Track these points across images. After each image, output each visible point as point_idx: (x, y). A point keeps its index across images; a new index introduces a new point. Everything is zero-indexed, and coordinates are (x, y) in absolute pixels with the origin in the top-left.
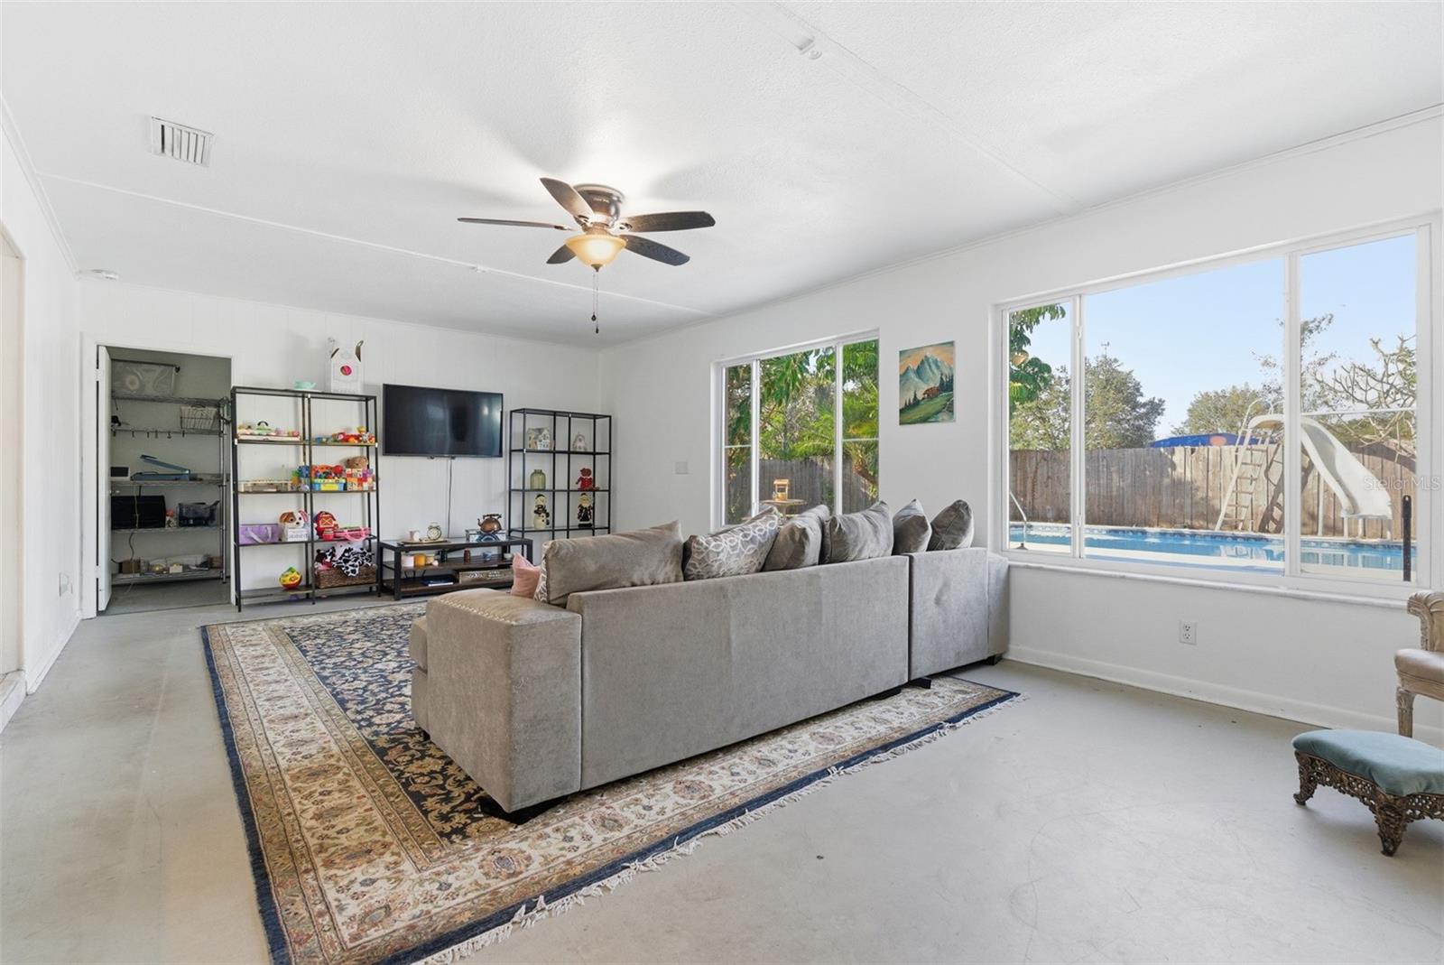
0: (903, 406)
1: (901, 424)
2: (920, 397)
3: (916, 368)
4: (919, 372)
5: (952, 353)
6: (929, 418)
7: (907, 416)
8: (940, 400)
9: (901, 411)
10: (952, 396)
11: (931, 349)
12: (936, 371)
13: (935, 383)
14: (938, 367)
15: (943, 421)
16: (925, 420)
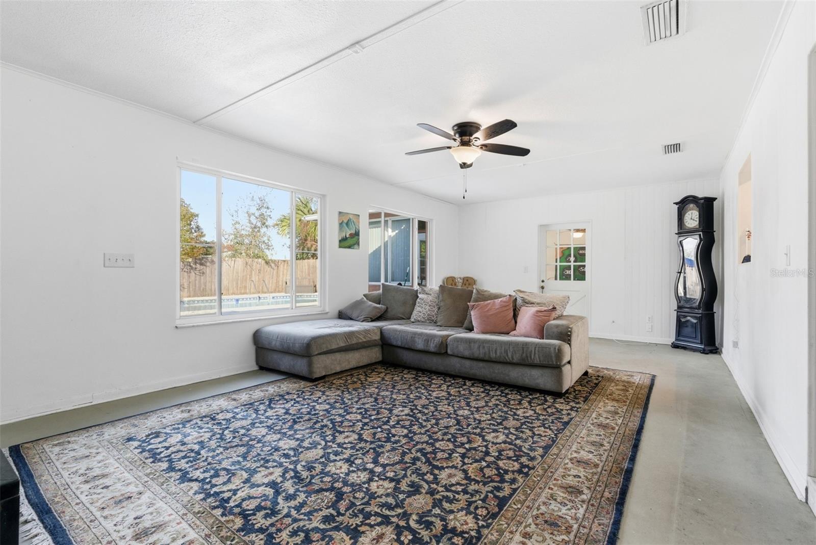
0: (340, 239)
1: (340, 247)
2: (348, 236)
3: (346, 222)
4: (347, 224)
5: (359, 219)
6: (351, 246)
7: (343, 244)
8: (355, 239)
9: (340, 241)
10: (358, 239)
11: (352, 215)
12: (354, 226)
13: (353, 232)
14: (354, 224)
15: (356, 249)
16: (349, 247)
